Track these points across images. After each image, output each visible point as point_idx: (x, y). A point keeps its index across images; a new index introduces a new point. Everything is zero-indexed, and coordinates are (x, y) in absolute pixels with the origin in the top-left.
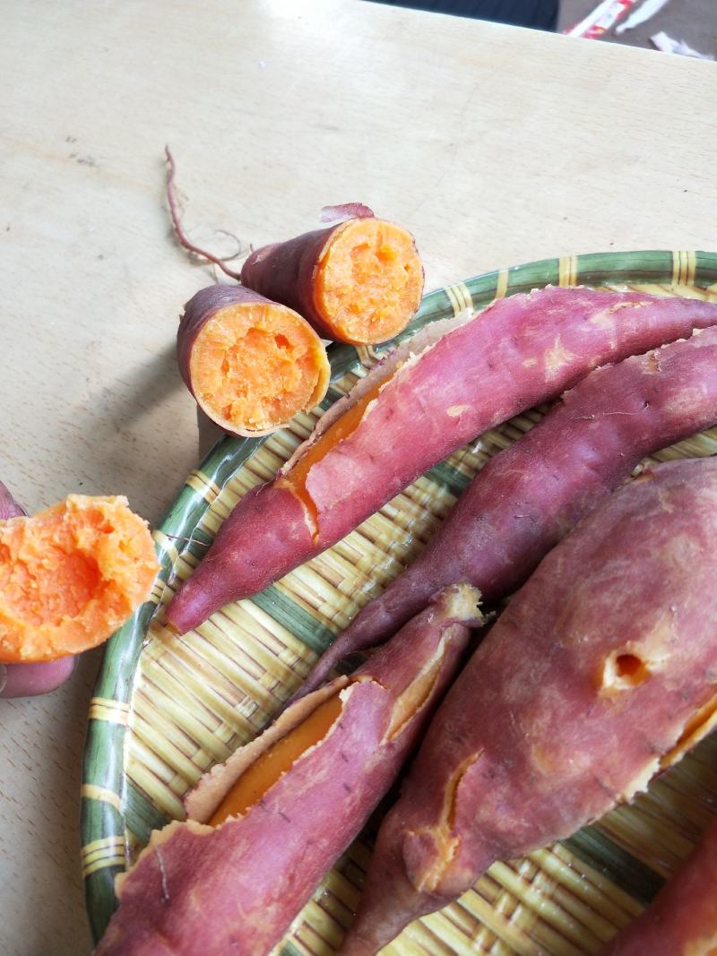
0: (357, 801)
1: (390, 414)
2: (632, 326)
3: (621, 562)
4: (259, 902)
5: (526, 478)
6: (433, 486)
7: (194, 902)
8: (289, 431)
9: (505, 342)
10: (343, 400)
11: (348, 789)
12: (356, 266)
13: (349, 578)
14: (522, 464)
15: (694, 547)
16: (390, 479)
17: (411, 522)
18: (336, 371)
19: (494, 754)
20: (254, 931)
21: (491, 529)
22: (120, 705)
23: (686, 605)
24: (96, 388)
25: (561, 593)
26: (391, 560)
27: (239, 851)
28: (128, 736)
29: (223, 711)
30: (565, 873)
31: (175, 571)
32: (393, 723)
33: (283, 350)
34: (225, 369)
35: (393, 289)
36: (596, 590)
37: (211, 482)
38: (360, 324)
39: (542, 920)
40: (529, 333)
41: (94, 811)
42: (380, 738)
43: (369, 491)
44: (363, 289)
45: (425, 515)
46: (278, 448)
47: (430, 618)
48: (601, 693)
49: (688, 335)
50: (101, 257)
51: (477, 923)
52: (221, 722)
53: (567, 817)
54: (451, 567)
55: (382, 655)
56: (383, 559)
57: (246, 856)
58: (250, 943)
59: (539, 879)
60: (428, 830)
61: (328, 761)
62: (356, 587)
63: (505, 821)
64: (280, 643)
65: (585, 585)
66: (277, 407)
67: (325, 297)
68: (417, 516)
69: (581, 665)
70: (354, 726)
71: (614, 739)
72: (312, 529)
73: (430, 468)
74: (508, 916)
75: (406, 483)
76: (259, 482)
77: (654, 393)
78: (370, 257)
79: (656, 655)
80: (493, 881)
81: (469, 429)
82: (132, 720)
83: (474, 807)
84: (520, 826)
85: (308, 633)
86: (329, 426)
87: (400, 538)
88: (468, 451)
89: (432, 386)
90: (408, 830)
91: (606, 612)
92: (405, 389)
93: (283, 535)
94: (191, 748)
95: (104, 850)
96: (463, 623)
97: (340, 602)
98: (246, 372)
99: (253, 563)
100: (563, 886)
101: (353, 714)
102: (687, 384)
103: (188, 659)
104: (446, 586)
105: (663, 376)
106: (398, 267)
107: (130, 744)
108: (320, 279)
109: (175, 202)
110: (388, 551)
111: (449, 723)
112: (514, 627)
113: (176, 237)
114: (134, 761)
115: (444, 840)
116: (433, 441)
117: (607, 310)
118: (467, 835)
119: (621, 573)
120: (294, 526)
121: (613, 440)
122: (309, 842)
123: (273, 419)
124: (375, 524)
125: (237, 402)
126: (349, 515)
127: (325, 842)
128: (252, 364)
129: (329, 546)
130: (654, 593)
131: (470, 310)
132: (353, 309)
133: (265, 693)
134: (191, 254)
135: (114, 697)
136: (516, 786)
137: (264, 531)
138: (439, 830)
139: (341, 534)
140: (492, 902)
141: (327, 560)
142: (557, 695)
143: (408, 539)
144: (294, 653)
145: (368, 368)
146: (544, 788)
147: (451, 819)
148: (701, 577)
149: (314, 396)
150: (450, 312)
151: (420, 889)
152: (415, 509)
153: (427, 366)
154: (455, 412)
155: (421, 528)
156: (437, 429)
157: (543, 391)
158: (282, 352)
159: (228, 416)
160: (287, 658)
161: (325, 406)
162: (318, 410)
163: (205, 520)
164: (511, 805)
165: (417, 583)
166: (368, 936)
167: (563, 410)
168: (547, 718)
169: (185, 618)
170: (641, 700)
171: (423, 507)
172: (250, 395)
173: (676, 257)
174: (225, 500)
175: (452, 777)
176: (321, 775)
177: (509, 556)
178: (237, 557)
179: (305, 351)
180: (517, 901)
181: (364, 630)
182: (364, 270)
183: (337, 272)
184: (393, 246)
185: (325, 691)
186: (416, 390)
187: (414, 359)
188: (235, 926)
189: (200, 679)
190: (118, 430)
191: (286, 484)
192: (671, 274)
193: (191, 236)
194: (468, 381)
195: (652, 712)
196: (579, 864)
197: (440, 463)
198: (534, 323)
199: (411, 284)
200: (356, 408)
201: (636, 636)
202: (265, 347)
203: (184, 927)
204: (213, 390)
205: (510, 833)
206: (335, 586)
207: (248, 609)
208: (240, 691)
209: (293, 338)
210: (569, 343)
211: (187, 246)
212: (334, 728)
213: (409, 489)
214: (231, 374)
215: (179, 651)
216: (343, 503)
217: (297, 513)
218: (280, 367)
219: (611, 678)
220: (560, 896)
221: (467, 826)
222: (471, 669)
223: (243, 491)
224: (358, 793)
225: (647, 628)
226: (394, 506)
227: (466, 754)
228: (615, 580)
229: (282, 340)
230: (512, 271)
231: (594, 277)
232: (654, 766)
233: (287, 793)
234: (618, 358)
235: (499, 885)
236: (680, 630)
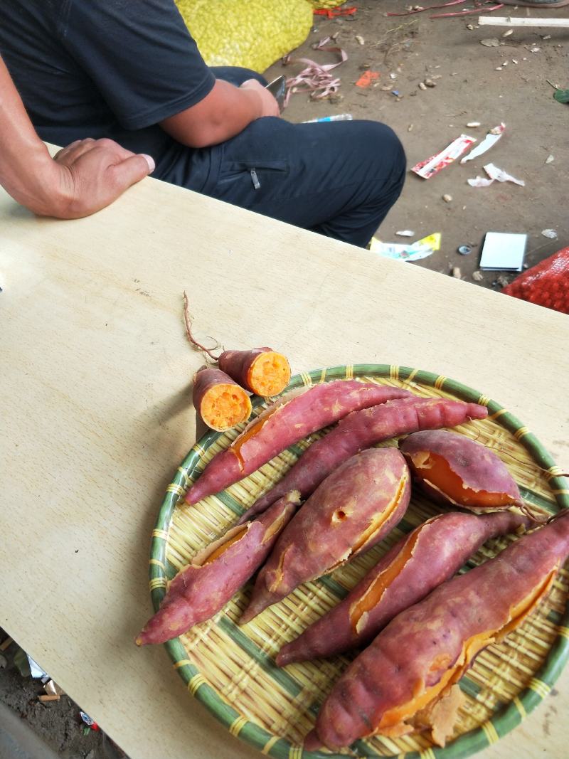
0: (251, 563)
1: (273, 426)
2: (366, 397)
3: (342, 481)
4: (216, 590)
5: (321, 452)
6: (291, 454)
7: (195, 587)
8: (236, 430)
9: (318, 400)
10: (257, 418)
11: (248, 558)
12: (265, 369)
13: (254, 489)
14: (321, 447)
15: (365, 477)
16: (272, 450)
17: (281, 468)
18: (254, 405)
19: (297, 545)
20: (214, 599)
21: (307, 471)
22: (164, 532)
23: (360, 496)
24: (150, 404)
25: (323, 491)
26: (272, 483)
27: (209, 574)
28: (167, 544)
29: (203, 537)
30: (325, 597)
31: (186, 483)
32: (265, 537)
33: (235, 400)
34: (213, 406)
35: (278, 377)
36: (333, 490)
37: (202, 449)
38: (265, 389)
39: (314, 611)
40: (327, 398)
41: (156, 568)
42: (261, 541)
43: (264, 454)
44: (266, 377)
45: (286, 466)
46: (230, 436)
47: (281, 501)
48: (332, 524)
49: (385, 402)
50: (152, 343)
51: (291, 611)
52: (202, 541)
53: (320, 567)
54: (292, 484)
55: (264, 515)
56: (269, 483)
57: (212, 576)
58: (212, 603)
59: (315, 598)
60: (274, 571)
61: (242, 547)
62: (257, 493)
63: (300, 567)
64: (226, 512)
65: (330, 488)
66: (231, 421)
67: (252, 380)
68: (284, 466)
69: (326, 515)
70: (252, 537)
71: (336, 540)
72: (241, 468)
73: (290, 447)
74: (302, 610)
75: (278, 452)
76: (222, 449)
77: (370, 424)
78: (270, 366)
79: (349, 512)
80: (297, 597)
81: (304, 433)
82: (168, 539)
83: (289, 562)
84: (304, 570)
85: (237, 510)
86: (251, 428)
87: (276, 475)
88: (305, 441)
89: (289, 416)
90: (267, 572)
91: (335, 497)
92: (279, 417)
93: (230, 470)
94: (191, 550)
95: (158, 582)
96: (293, 504)
97: (250, 498)
98: (221, 408)
99: (218, 480)
100: (323, 601)
101: (252, 532)
102: (380, 421)
103: (191, 517)
104: (288, 490)
105: (373, 417)
106: (281, 370)
107: (168, 547)
108: (251, 373)
109: (188, 319)
110: (271, 479)
111: (284, 536)
112: (309, 504)
113: (188, 335)
114: (169, 553)
115: (279, 573)
116: (289, 436)
117: (357, 391)
118: (287, 572)
119: (341, 485)
120: (234, 466)
121: (354, 440)
122: (234, 574)
123: (229, 425)
124: (266, 468)
125: (217, 419)
126: (256, 463)
127: (239, 576)
128: (223, 405)
129: (247, 476)
130: (350, 491)
131: (311, 383)
132: (262, 384)
133: (220, 531)
134: (195, 346)
135: (163, 529)
136: (303, 555)
137: (223, 468)
138: (277, 571)
139: (252, 471)
140: (297, 605)
141: (246, 481)
142: (318, 524)
143: (279, 475)
144: (231, 517)
145: (269, 405)
146: (312, 556)
147: (282, 567)
148: (365, 487)
149: (245, 418)
150: (303, 384)
151: (270, 590)
152: (283, 463)
153: (287, 409)
154: (298, 426)
155: (284, 471)
156: (291, 432)
157: (332, 420)
158: (234, 401)
159: (212, 423)
160: (229, 518)
161: (250, 420)
162: (247, 421)
163: (199, 464)
164: (302, 562)
165: (279, 490)
166: (252, 610)
167: (338, 427)
168: (315, 531)
169: (192, 499)
170: (344, 527)
171: (286, 462)
172: (221, 416)
173: (391, 367)
174: (207, 456)
175: (283, 553)
176: (239, 552)
177: (314, 481)
178: (213, 477)
179: (243, 400)
180: (306, 605)
181: (258, 506)
182: (267, 370)
183: (257, 371)
184: (279, 362)
185: (243, 526)
186: (283, 417)
187: (283, 406)
188: (208, 596)
189: (195, 525)
190: (160, 425)
191: (233, 450)
192: (389, 375)
193: (195, 337)
194: (304, 415)
195: (348, 531)
196: (329, 594)
197: (294, 445)
198: (329, 394)
199: (286, 375)
200: (260, 423)
201: (344, 505)
202: (228, 399)
203: (192, 595)
204: (208, 414)
205: (301, 572)
206: (249, 492)
207: (214, 500)
208: (210, 530)
209: (239, 396)
210: (341, 402)
211: (194, 342)
212: (244, 536)
213: (281, 455)
214: (215, 408)
215: (188, 515)
216: (253, 459)
217: (236, 462)
218: (233, 406)
219: (335, 518)
220: (321, 604)
221: (287, 569)
222: (294, 519)
223: (215, 453)
224: (251, 560)
225: (347, 502)
226: (274, 461)
227: (288, 545)
228: (340, 487)
229: (235, 397)
230: (327, 370)
231: (360, 373)
232: (350, 551)
233: (227, 556)
234: (358, 409)
235: (300, 600)
236: (357, 503)
